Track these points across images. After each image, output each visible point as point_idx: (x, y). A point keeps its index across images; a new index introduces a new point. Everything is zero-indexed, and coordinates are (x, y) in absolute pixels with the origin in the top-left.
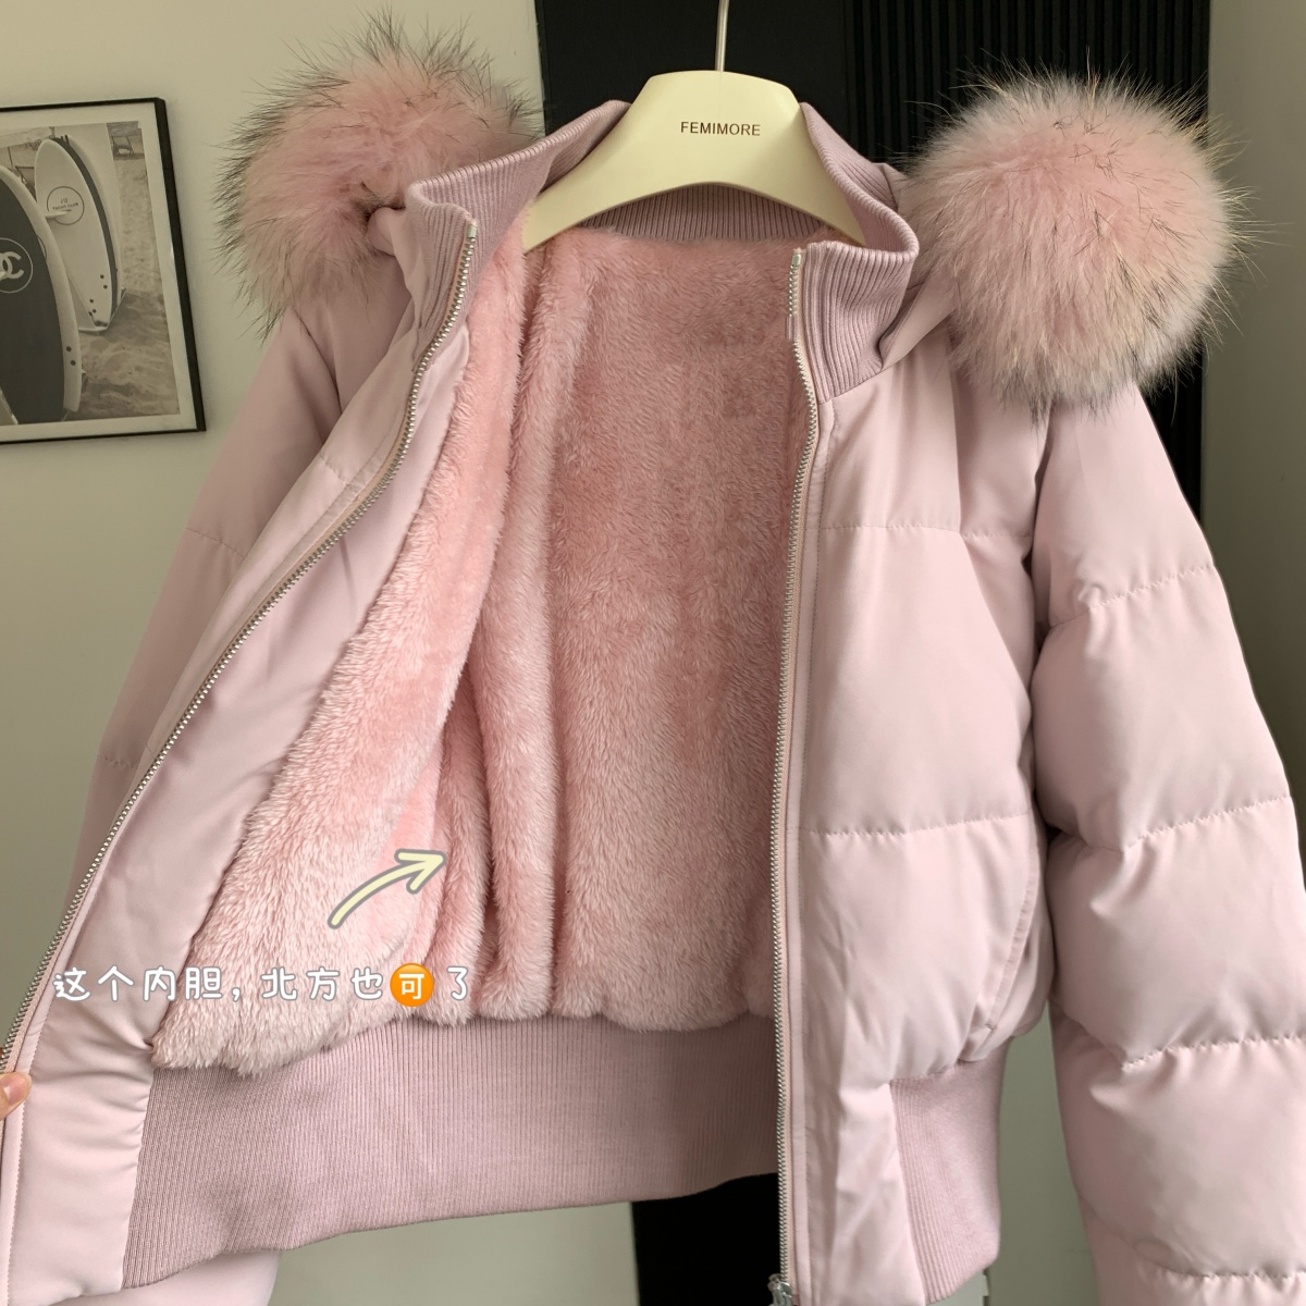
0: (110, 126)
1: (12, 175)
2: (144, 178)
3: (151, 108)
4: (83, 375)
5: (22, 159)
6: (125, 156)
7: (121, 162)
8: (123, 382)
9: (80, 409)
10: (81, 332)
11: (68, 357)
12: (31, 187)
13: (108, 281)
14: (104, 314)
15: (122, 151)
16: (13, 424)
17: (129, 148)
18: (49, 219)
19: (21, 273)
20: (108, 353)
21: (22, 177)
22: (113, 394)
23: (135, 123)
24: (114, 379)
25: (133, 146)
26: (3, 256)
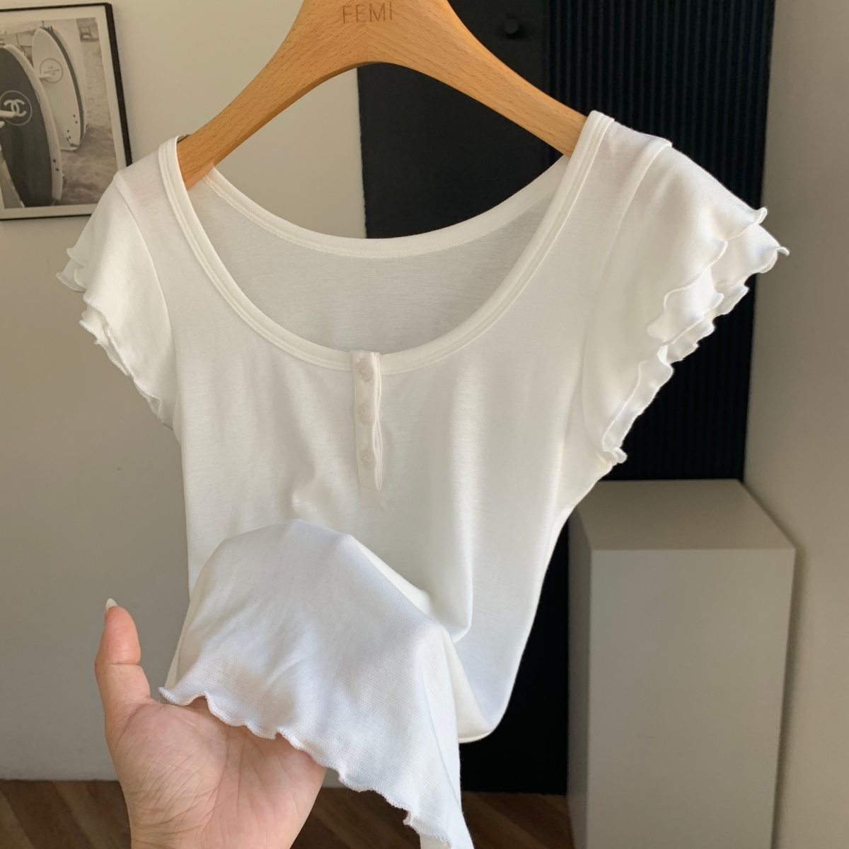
0: (78, 21)
1: (18, 51)
2: (99, 54)
3: (102, 10)
4: (64, 177)
5: (24, 43)
6: (87, 40)
7: (85, 42)
8: (88, 182)
9: (62, 199)
10: (62, 150)
11: (54, 165)
12: (30, 59)
13: (78, 119)
14: (76, 139)
15: (85, 37)
16: (20, 206)
17: (90, 35)
18: (41, 79)
19: (25, 113)
20: (78, 164)
21: (25, 52)
22: (82, 190)
23: (94, 19)
24: (83, 180)
25: (92, 33)
26: (14, 103)
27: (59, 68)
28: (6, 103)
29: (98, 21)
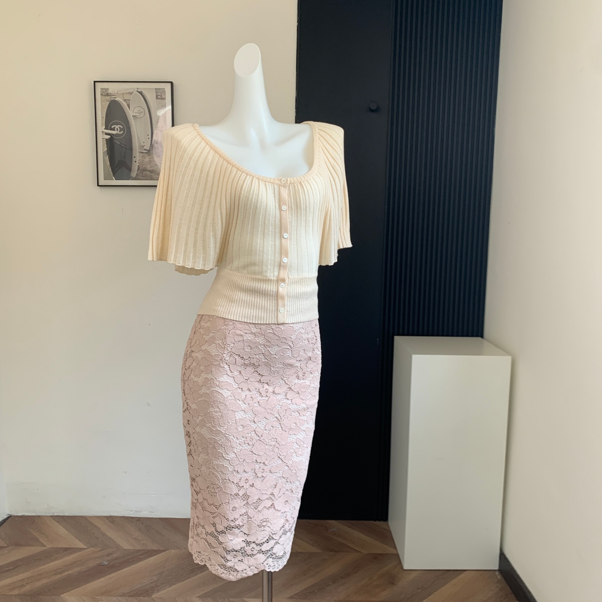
0: (156, 89)
1: (123, 102)
2: (165, 106)
3: (169, 85)
4: (138, 166)
5: (127, 97)
7: (158, 100)
8: (151, 169)
9: (136, 177)
10: (139, 152)
11: (134, 159)
12: (129, 107)
13: (150, 137)
14: (147, 147)
15: (159, 97)
16: (113, 180)
18: (133, 116)
19: (122, 132)
20: (147, 159)
21: (126, 102)
22: (148, 173)
23: (164, 89)
24: (148, 167)
25: (162, 95)
26: (117, 127)
27: (143, 110)
28: (112, 127)
29: (165, 90)
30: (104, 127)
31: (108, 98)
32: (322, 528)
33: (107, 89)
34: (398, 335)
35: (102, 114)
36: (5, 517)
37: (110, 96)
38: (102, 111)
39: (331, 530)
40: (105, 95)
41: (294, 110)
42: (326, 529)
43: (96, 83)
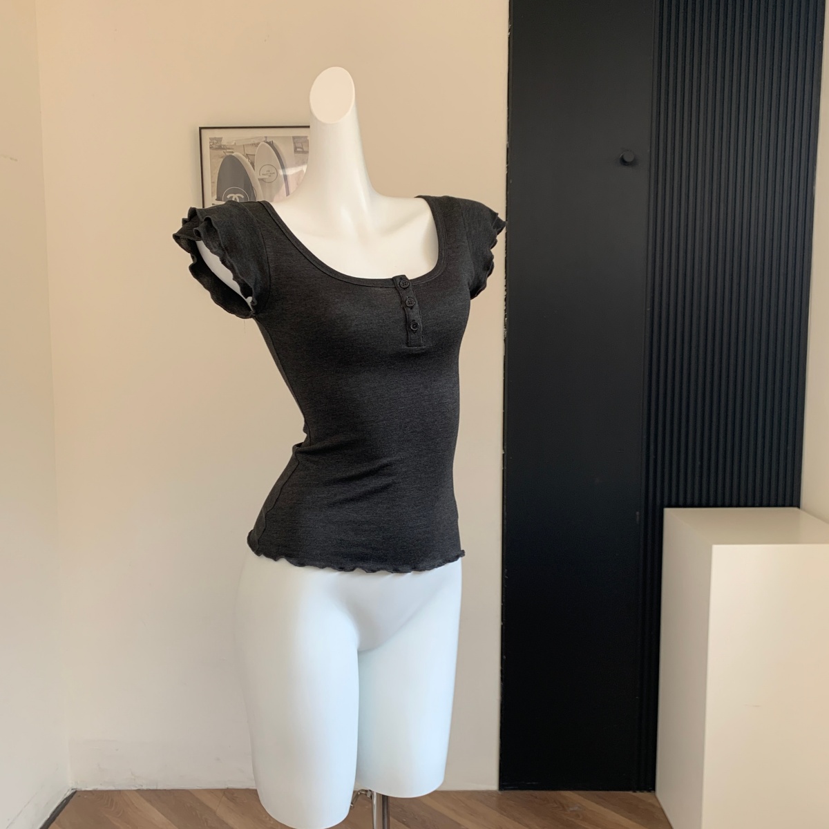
0: (294, 138)
1: (244, 158)
5: (249, 151)
6: (299, 152)
7: (298, 155)
12: (253, 164)
15: (298, 150)
17: (302, 148)
18: (260, 180)
21: (249, 159)
23: (307, 137)
25: (304, 148)
26: (235, 196)
27: (274, 171)
28: (228, 197)
30: (215, 197)
31: (221, 152)
32: (556, 805)
33: (220, 139)
34: (670, 506)
35: (212, 177)
36: (69, 794)
37: (224, 149)
38: (211, 172)
39: (571, 809)
40: (216, 149)
41: (505, 165)
42: (563, 807)
43: (203, 131)
